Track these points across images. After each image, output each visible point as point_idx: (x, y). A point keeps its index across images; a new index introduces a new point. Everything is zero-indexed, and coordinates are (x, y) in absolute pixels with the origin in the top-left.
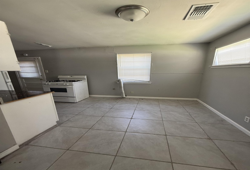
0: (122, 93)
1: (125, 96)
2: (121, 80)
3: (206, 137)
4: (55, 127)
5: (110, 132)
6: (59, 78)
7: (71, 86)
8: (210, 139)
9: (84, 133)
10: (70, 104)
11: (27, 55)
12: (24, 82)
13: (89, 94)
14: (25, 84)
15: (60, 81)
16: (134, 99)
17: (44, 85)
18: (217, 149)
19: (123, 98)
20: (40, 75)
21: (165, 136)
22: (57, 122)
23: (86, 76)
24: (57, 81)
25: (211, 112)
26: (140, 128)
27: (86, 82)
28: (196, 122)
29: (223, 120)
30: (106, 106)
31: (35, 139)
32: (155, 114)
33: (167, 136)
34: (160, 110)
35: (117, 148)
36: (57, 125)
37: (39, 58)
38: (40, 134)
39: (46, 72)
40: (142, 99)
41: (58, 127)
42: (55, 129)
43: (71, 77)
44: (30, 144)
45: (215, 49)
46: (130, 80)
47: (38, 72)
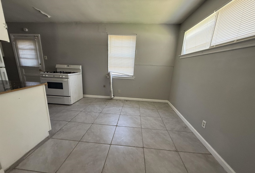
0: (111, 91)
1: (113, 97)
2: (111, 74)
3: (174, 149)
4: (48, 140)
5: (97, 145)
6: (56, 68)
7: (67, 80)
8: (177, 151)
9: (74, 147)
10: (65, 106)
11: (27, 30)
12: (24, 73)
13: (83, 94)
14: (25, 77)
15: (57, 72)
16: (120, 100)
17: (42, 78)
18: (182, 163)
19: (112, 99)
20: (40, 63)
21: (142, 149)
22: (49, 132)
23: (81, 66)
24: (54, 72)
25: (177, 117)
26: (123, 138)
27: (81, 75)
28: (167, 130)
29: (186, 127)
30: (97, 108)
31: (24, 160)
32: (136, 119)
33: (144, 148)
34: (140, 115)
35: (101, 167)
36: (49, 137)
37: (39, 36)
38: (30, 151)
39: (45, 59)
40: (127, 101)
41: (50, 140)
42: (47, 143)
43: (68, 67)
44: (17, 168)
45: (184, 33)
46: (119, 74)
47: (37, 58)
